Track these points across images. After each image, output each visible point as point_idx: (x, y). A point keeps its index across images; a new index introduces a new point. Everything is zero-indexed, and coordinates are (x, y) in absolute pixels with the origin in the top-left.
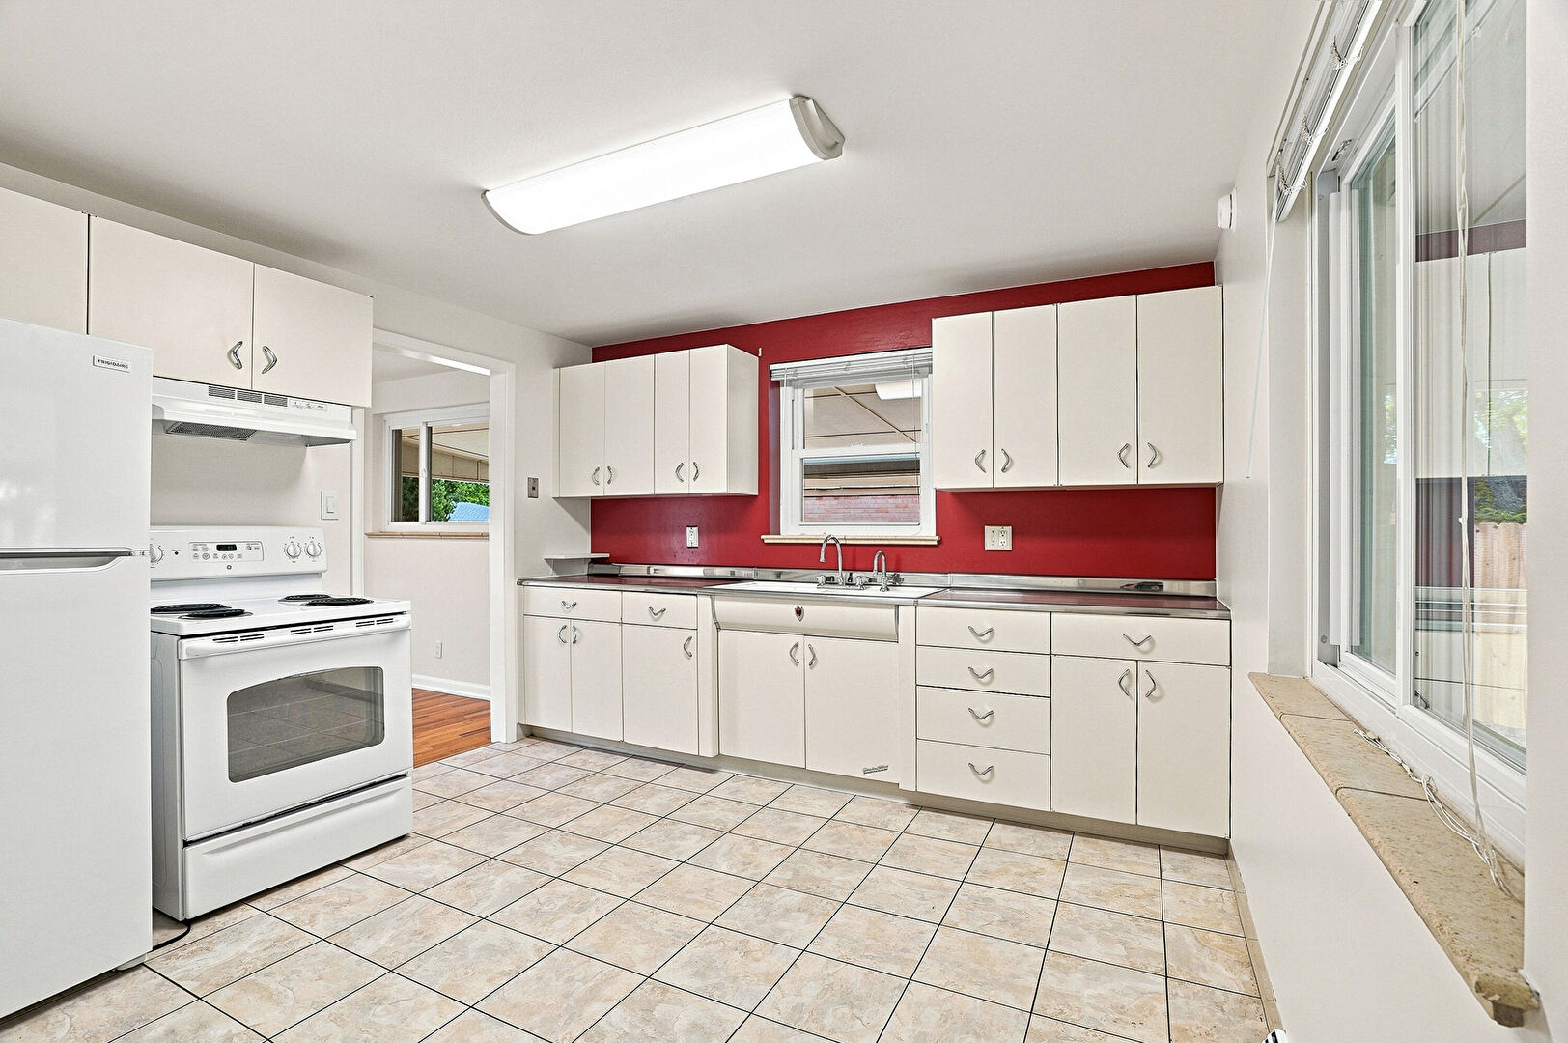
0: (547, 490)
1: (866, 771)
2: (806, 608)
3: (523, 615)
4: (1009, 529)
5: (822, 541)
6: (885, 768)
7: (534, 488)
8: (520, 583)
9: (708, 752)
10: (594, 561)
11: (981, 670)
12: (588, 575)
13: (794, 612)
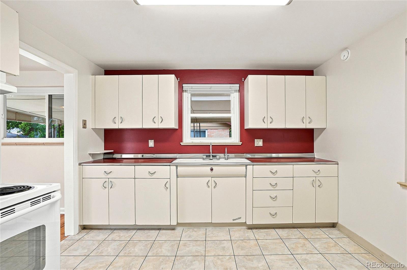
0: (90, 125)
1: (233, 220)
2: (214, 168)
3: (82, 179)
4: (262, 140)
5: (210, 144)
6: (240, 218)
7: (85, 124)
8: (80, 164)
9: (174, 223)
10: (105, 154)
11: (273, 184)
12: (103, 159)
13: (210, 170)
